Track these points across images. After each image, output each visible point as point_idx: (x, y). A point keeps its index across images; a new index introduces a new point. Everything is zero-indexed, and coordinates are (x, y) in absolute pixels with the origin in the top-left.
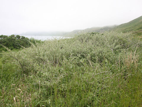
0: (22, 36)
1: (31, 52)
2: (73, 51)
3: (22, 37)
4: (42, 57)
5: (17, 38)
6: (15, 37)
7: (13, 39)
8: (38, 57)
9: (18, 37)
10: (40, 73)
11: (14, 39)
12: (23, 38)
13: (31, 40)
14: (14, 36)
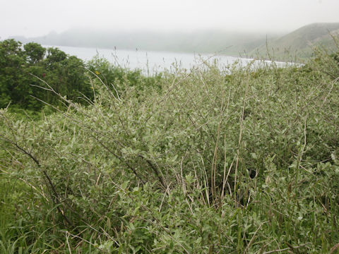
0: (50, 50)
1: (105, 127)
2: (311, 135)
3: (53, 51)
4: (153, 156)
5: (29, 58)
6: (21, 54)
7: (8, 62)
8: (136, 152)
9: (35, 50)
10: (140, 232)
11: (17, 63)
12: (58, 56)
13: (93, 69)
14: (15, 45)
